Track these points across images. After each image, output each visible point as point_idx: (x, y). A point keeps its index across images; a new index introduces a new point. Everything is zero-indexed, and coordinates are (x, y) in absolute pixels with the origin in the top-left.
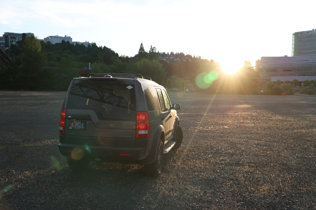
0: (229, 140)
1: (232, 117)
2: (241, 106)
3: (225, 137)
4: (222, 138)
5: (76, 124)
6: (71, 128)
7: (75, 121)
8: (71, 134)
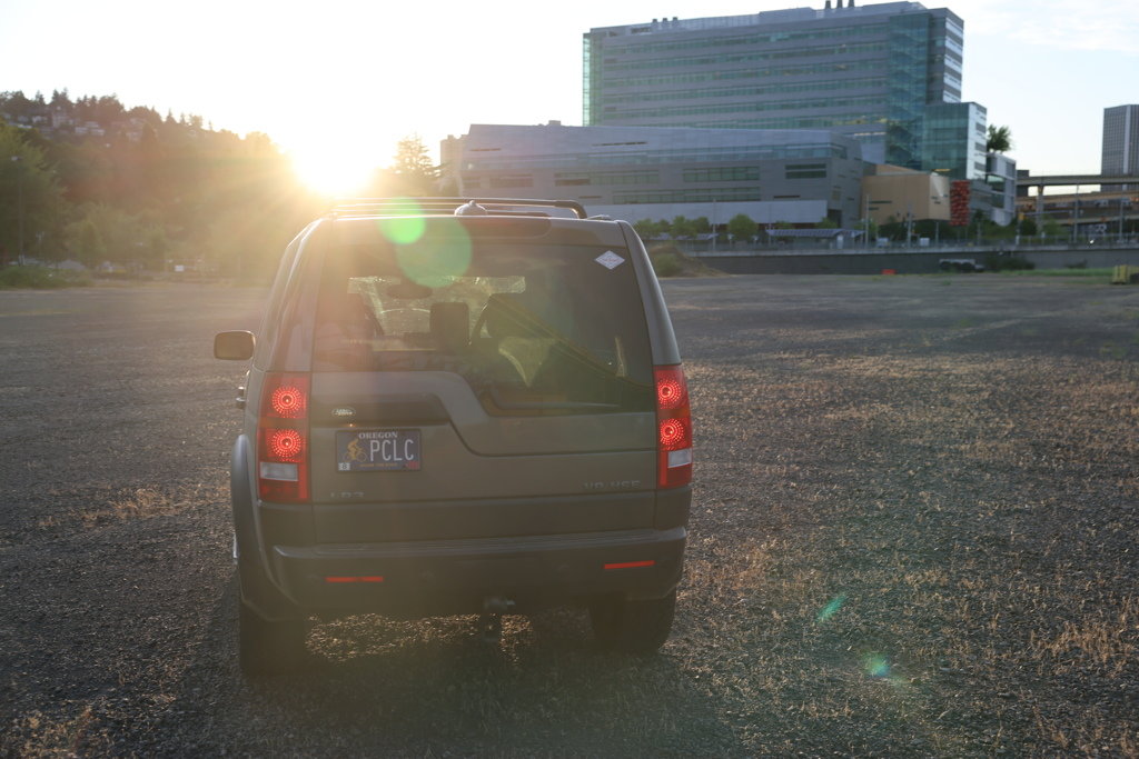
5: (375, 445)
6: (348, 468)
7: (369, 431)
8: (343, 494)
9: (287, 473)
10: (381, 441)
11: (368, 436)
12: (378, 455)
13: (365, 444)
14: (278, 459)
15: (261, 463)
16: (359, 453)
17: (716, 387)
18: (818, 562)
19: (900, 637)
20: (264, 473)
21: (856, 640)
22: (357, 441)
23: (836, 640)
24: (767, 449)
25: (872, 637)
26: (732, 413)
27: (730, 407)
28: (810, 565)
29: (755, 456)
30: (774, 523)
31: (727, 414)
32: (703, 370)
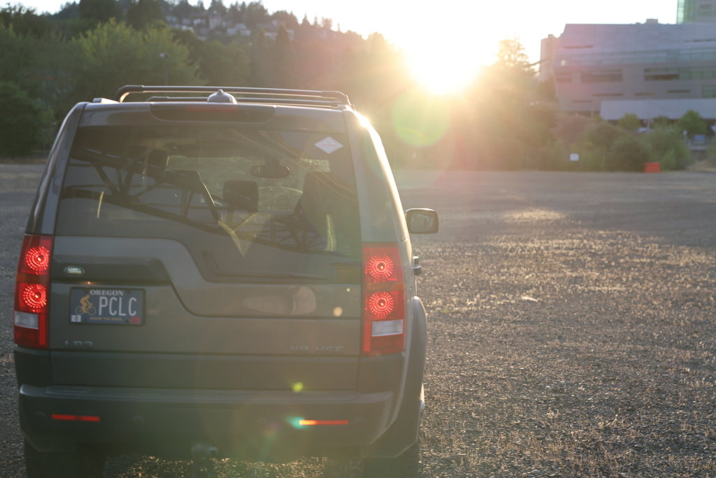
0: (576, 350)
1: (522, 257)
2: (526, 215)
3: (551, 340)
4: (542, 341)
5: (104, 301)
6: (79, 320)
8: (76, 342)
9: (31, 322)
10: (109, 297)
11: (97, 292)
12: (105, 310)
13: (95, 300)
14: (28, 310)
15: (16, 312)
16: (90, 307)
17: (701, 274)
20: (17, 320)
22: (88, 296)
24: (695, 335)
26: (692, 300)
27: (697, 294)
28: (632, 445)
29: (675, 341)
30: (634, 404)
31: (687, 301)
32: (702, 258)
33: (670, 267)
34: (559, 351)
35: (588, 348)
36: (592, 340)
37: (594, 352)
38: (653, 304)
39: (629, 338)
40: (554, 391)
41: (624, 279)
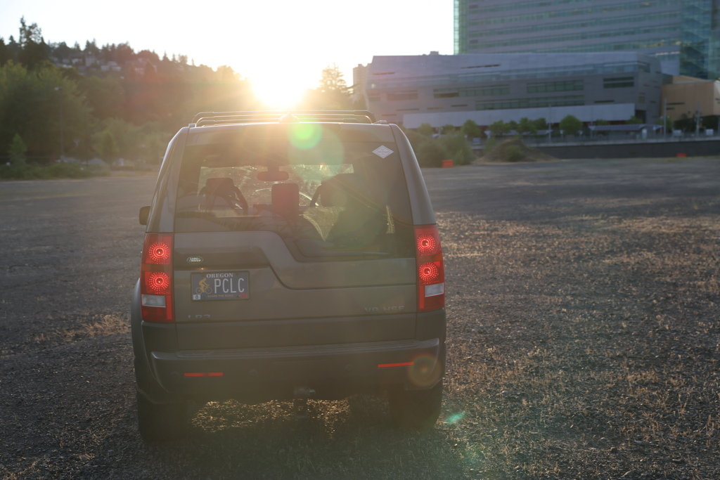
5: (218, 282)
6: (199, 298)
7: (213, 273)
8: (197, 316)
9: (158, 302)
10: (222, 279)
11: (213, 276)
12: (220, 289)
13: (211, 282)
14: (154, 293)
15: (143, 295)
16: (207, 287)
17: (529, 241)
18: (566, 365)
19: (611, 419)
20: (144, 302)
21: (578, 421)
22: (205, 279)
23: (563, 420)
24: (553, 285)
25: (590, 419)
26: (534, 260)
27: (535, 255)
28: (560, 367)
29: (542, 290)
30: (543, 337)
31: (531, 260)
32: (522, 229)
33: (503, 236)
34: (464, 303)
35: (483, 299)
36: (482, 294)
37: (489, 302)
38: (509, 265)
39: (508, 290)
40: (480, 333)
41: (477, 247)
